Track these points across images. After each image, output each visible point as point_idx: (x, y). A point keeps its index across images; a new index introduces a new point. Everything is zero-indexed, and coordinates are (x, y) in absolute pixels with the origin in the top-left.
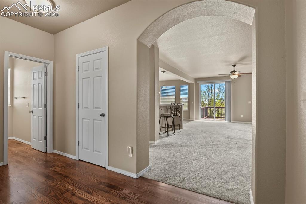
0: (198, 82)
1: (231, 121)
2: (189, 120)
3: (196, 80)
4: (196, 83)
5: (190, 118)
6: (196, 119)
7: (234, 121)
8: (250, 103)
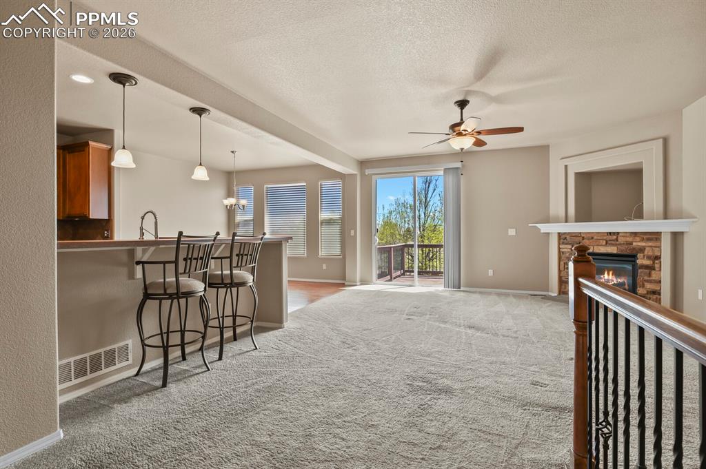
0: (368, 172)
1: (459, 288)
2: (343, 285)
3: (363, 164)
4: (363, 174)
5: (345, 280)
6: (363, 282)
7: (468, 285)
8: (512, 232)
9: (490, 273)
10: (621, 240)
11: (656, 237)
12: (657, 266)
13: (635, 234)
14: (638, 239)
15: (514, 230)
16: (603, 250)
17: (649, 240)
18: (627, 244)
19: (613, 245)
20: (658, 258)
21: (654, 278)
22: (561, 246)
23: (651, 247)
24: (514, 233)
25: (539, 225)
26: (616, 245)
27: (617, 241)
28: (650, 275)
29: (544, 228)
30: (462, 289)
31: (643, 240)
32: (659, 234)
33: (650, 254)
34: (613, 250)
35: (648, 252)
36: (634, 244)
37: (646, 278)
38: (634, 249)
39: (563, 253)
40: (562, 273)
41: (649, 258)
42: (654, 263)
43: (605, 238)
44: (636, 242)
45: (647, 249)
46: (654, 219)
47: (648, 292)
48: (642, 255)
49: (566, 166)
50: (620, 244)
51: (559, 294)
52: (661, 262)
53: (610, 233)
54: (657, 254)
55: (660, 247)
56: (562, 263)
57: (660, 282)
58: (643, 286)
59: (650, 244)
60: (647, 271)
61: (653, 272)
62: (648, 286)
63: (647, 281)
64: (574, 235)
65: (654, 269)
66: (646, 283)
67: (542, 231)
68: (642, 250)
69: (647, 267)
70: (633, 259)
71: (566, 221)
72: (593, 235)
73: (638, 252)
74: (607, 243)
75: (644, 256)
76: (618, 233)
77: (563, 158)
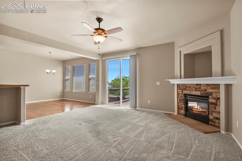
0: (104, 58)
4: (102, 60)
7: (140, 107)
8: (158, 83)
9: (149, 102)
10: (202, 88)
11: (217, 86)
12: (218, 103)
13: (208, 85)
14: (209, 88)
15: (159, 82)
16: (194, 93)
17: (214, 88)
18: (204, 90)
19: (198, 91)
20: (218, 99)
21: (217, 110)
22: (178, 91)
23: (215, 92)
24: (159, 84)
25: (170, 80)
26: (200, 91)
27: (200, 88)
28: (215, 108)
29: (172, 81)
30: (137, 108)
31: (211, 88)
32: (219, 85)
33: (215, 96)
34: (198, 93)
35: (214, 95)
36: (208, 90)
37: (213, 110)
38: (208, 93)
39: (179, 93)
40: (179, 103)
41: (214, 98)
42: (217, 102)
43: (195, 87)
44: (208, 89)
45: (214, 93)
46: (217, 77)
47: (214, 118)
48: (211, 97)
49: (180, 51)
50: (201, 90)
51: (178, 114)
52: (220, 101)
53: (197, 84)
54: (218, 96)
55: (219, 93)
56: (179, 99)
57: (220, 113)
58: (212, 114)
59: (215, 91)
60: (214, 106)
61: (217, 107)
62: (214, 114)
63: (214, 112)
64: (183, 85)
65: (217, 105)
66: (213, 113)
67: (171, 83)
68: (211, 94)
69: (213, 104)
70: (207, 99)
71: (181, 78)
72: (190, 85)
73: (209, 95)
74: (196, 89)
75: (212, 97)
76: (200, 84)
77: (179, 48)
